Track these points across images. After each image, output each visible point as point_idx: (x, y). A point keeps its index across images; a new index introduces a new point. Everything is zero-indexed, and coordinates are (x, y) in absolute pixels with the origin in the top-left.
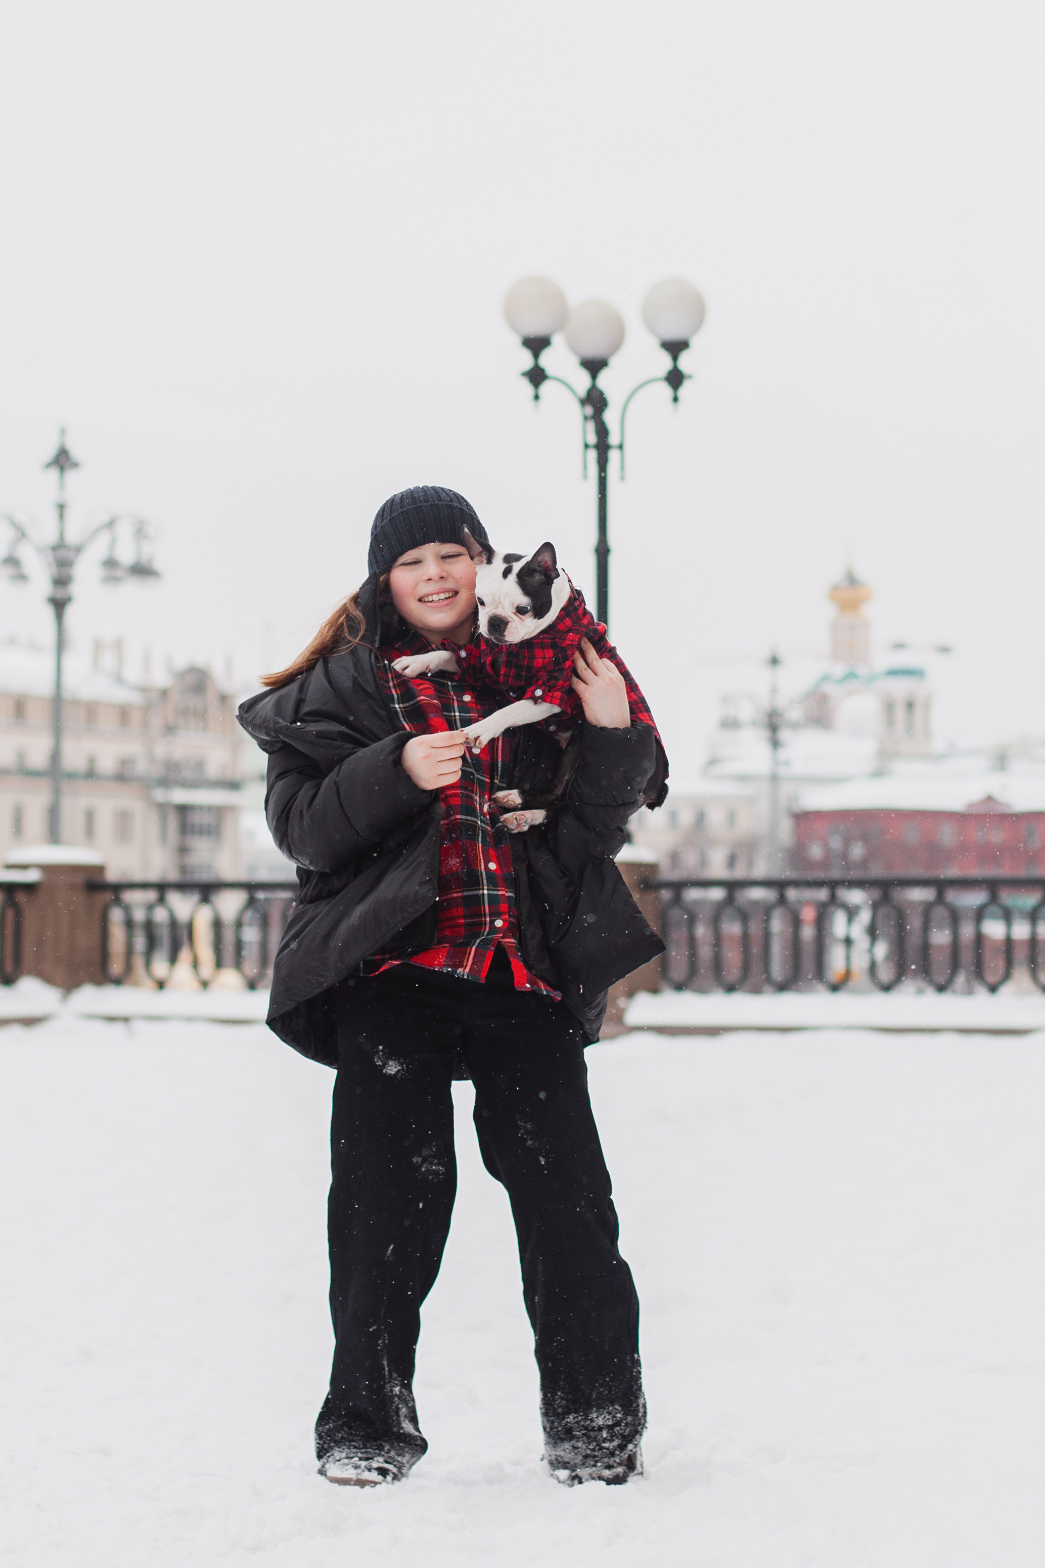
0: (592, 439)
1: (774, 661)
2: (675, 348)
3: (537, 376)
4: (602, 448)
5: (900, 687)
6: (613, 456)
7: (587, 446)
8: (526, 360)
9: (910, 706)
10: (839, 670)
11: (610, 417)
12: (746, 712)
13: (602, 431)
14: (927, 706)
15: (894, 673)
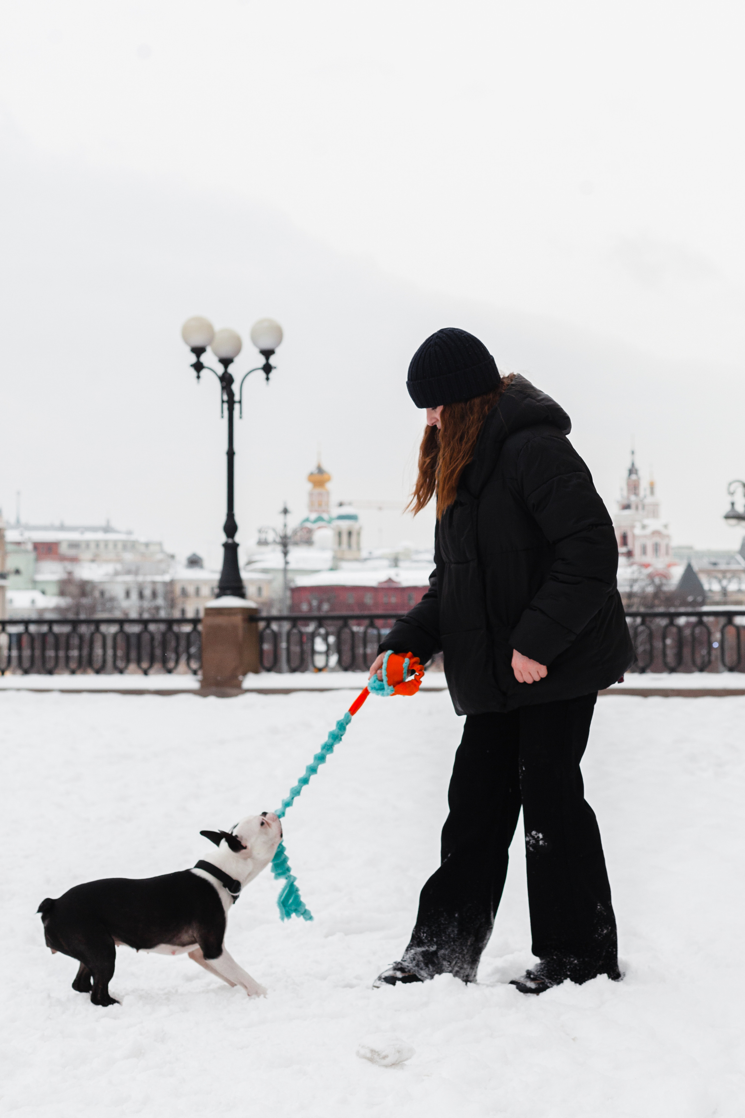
0: (225, 398)
1: (285, 511)
2: (267, 353)
3: (198, 367)
4: (231, 403)
5: (344, 525)
6: (237, 406)
7: (223, 402)
8: (193, 359)
9: (350, 534)
10: (313, 516)
11: (235, 387)
12: (271, 537)
13: (231, 395)
14: (359, 534)
15: (341, 517)
